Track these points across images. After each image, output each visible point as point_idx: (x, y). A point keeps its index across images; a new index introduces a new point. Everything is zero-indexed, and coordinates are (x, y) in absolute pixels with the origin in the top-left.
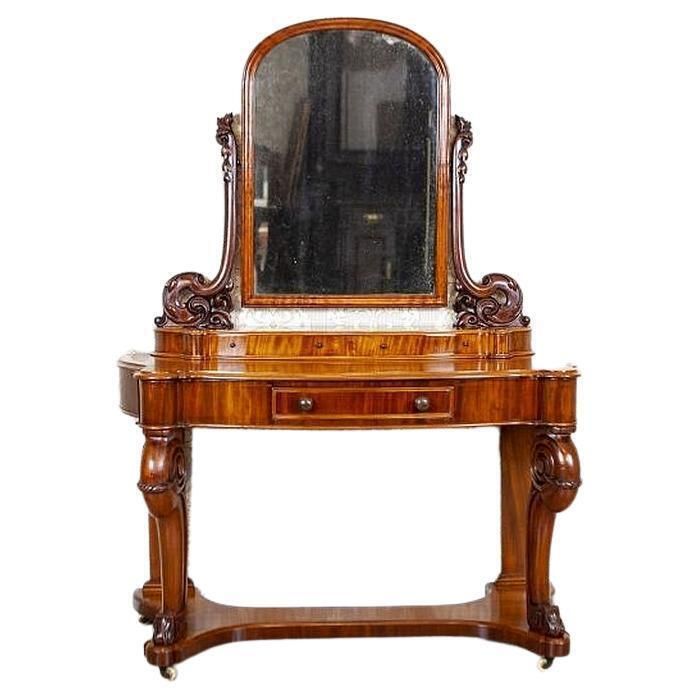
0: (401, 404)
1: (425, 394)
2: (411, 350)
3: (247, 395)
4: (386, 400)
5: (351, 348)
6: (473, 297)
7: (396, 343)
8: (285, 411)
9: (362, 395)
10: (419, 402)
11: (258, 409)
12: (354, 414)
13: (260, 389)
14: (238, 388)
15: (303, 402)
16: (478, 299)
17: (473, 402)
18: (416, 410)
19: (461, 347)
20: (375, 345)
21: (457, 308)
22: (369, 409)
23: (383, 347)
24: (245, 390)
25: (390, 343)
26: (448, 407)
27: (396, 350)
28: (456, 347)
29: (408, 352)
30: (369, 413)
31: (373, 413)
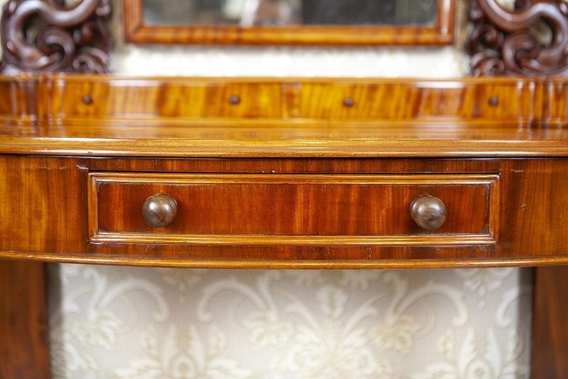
0: (379, 214)
1: (434, 192)
2: (397, 109)
3: (36, 189)
4: (345, 204)
5: (291, 106)
6: (500, 29)
7: (370, 98)
8: (119, 224)
9: (290, 191)
10: (421, 209)
11: (61, 217)
12: (271, 232)
13: (63, 174)
14: (18, 172)
15: (153, 206)
16: (506, 33)
17: (542, 211)
18: (412, 227)
19: (485, 106)
20: (332, 100)
21: (470, 49)
22: (305, 222)
23: (348, 105)
24: (33, 176)
25: (360, 98)
26: (486, 220)
27: (371, 108)
28: (477, 106)
29: (392, 113)
30: (304, 233)
31: (316, 233)
